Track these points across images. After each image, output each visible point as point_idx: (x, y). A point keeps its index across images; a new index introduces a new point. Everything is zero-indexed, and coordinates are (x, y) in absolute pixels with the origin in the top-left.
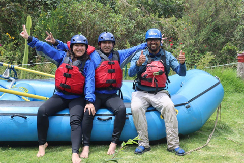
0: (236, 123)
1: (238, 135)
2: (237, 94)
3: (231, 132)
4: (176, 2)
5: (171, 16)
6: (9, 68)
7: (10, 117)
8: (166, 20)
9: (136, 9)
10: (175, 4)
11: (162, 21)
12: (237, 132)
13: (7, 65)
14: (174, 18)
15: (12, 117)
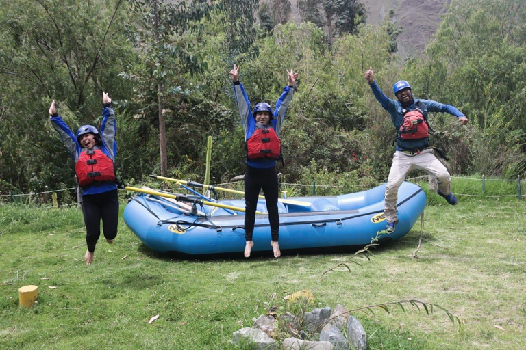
0: (437, 232)
1: (442, 242)
2: (431, 207)
3: (435, 240)
4: (354, 114)
5: (352, 129)
6: (209, 189)
7: (231, 229)
8: (348, 134)
9: (315, 123)
10: (353, 116)
11: (344, 134)
12: (440, 240)
13: (207, 186)
14: (355, 130)
15: (233, 230)
